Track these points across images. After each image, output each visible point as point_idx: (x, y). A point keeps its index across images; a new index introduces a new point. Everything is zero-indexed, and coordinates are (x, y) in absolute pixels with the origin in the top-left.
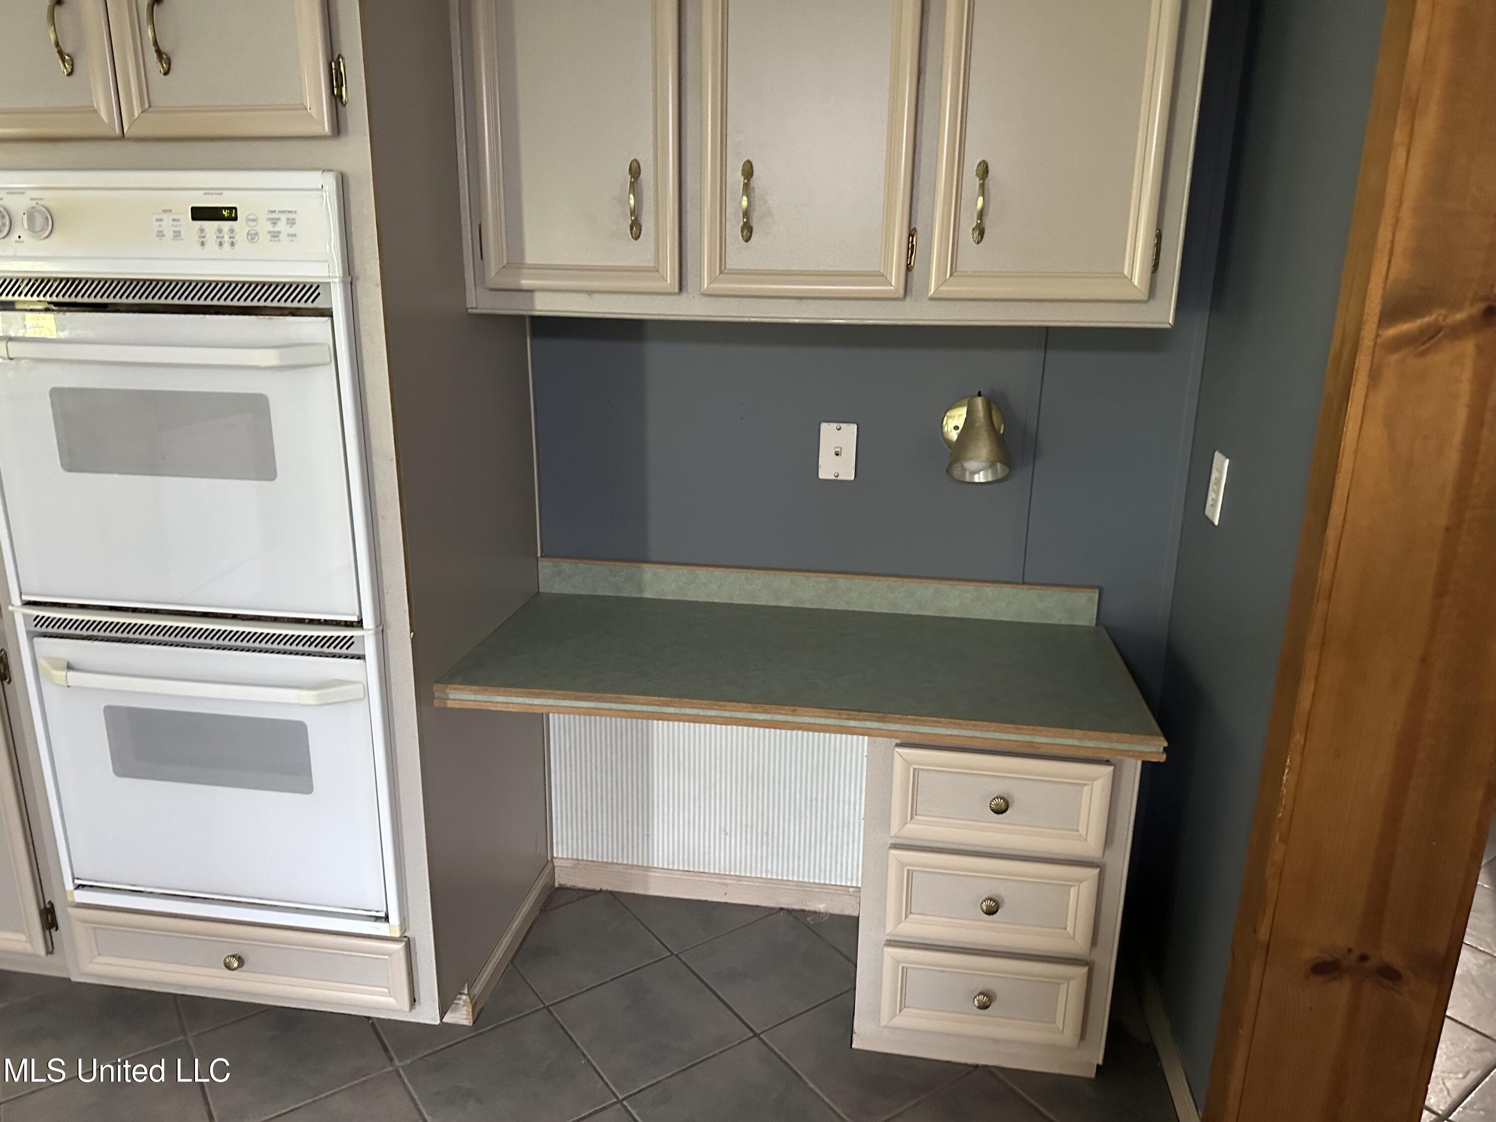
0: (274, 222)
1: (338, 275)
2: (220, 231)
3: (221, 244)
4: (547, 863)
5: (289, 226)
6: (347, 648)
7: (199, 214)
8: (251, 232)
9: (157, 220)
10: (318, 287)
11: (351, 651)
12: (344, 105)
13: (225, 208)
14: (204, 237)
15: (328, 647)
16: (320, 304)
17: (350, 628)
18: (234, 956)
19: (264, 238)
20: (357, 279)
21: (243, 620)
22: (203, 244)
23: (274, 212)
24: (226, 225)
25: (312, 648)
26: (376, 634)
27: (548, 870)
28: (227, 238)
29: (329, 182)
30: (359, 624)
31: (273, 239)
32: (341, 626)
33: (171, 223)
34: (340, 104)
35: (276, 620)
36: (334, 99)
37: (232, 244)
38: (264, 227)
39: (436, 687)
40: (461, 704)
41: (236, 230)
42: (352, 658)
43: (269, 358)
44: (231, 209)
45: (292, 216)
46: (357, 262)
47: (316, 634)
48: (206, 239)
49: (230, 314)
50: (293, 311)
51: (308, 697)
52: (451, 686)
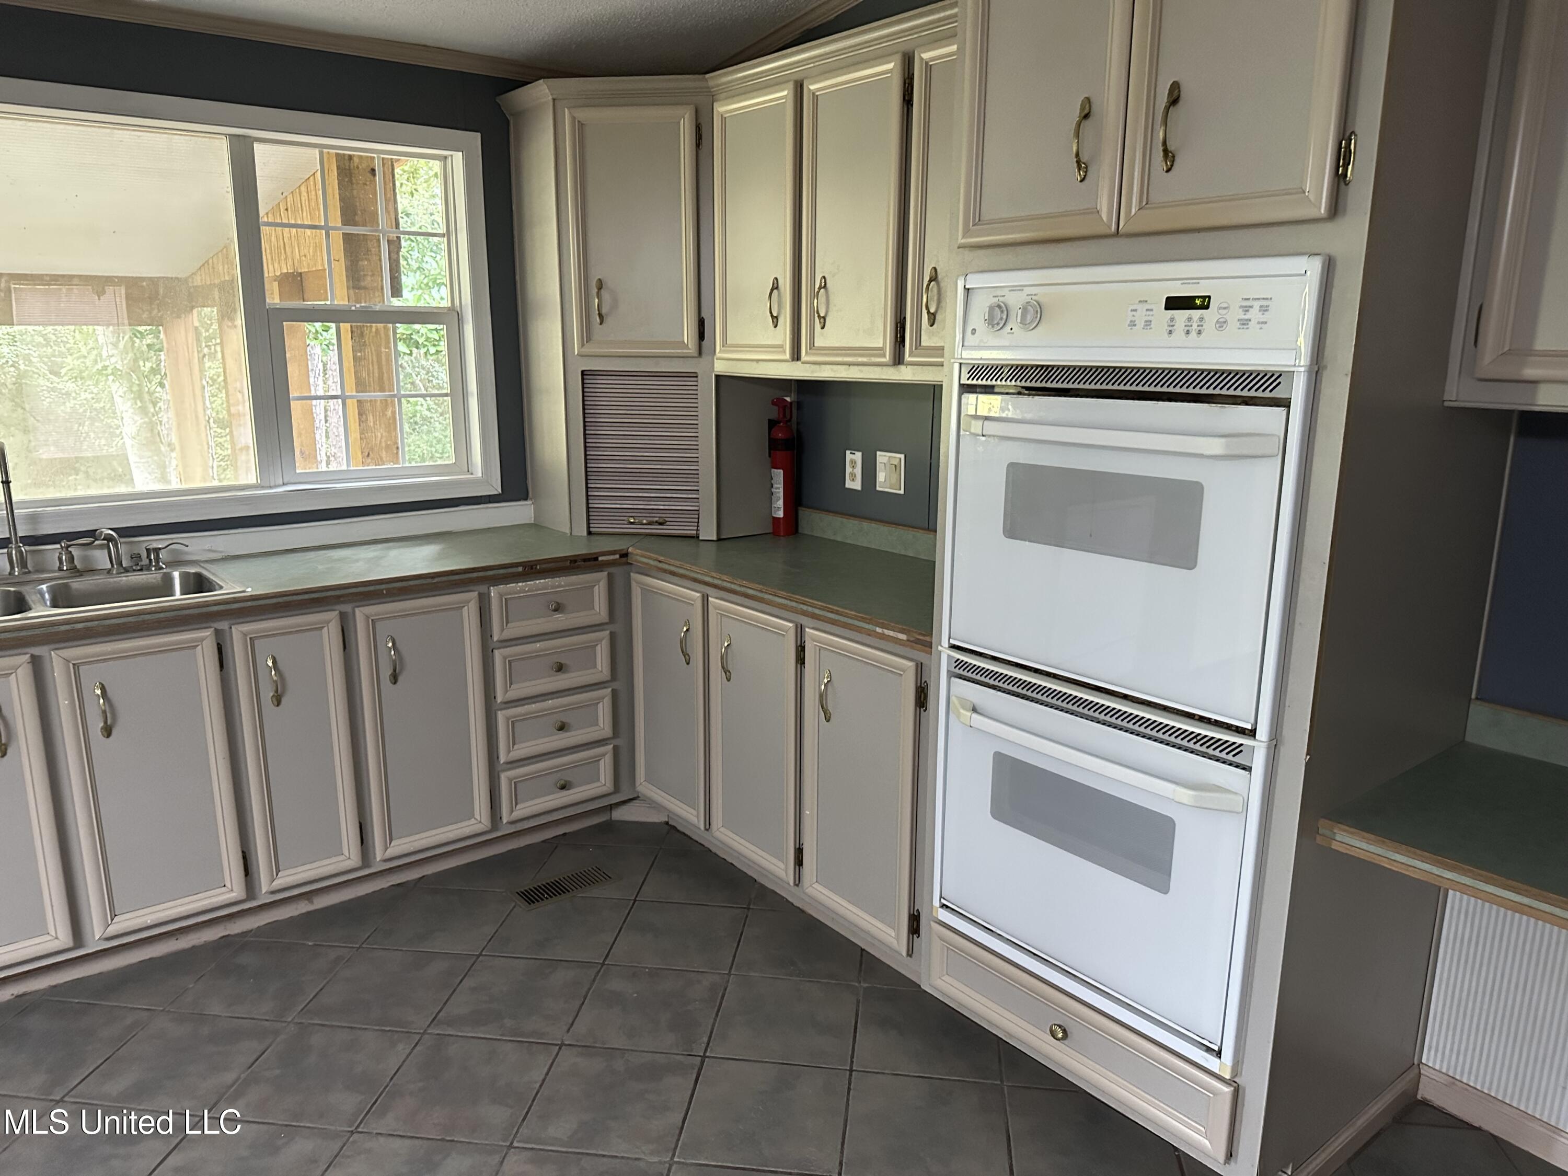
0: (1246, 309)
1: (1302, 363)
2: (1190, 319)
3: (1188, 332)
4: (1413, 1067)
5: (1261, 313)
6: (1234, 756)
7: (1174, 303)
8: (1220, 320)
9: (1132, 311)
10: (1280, 375)
11: (1237, 759)
12: (1347, 184)
13: (1199, 297)
14: (1173, 326)
15: (1214, 749)
16: (1278, 393)
17: (1240, 735)
18: (1060, 1026)
19: (1233, 325)
20: (1325, 367)
21: (1133, 702)
22: (1170, 332)
23: (1248, 299)
24: (1196, 314)
25: (1197, 747)
26: (1268, 748)
27: (1412, 1074)
28: (1195, 326)
29: (1313, 267)
30: (1252, 733)
31: (1242, 327)
32: (1231, 730)
33: (1145, 313)
34: (1342, 184)
35: (1165, 709)
36: (1336, 179)
37: (1199, 332)
38: (1235, 314)
39: (1323, 822)
40: (1347, 849)
41: (1206, 318)
42: (1237, 767)
43: (1215, 446)
44: (1204, 297)
45: (1265, 303)
46: (1328, 352)
47: (1204, 732)
48: (1174, 327)
49: (1183, 401)
50: (1246, 399)
51: (1184, 795)
52: (1339, 825)
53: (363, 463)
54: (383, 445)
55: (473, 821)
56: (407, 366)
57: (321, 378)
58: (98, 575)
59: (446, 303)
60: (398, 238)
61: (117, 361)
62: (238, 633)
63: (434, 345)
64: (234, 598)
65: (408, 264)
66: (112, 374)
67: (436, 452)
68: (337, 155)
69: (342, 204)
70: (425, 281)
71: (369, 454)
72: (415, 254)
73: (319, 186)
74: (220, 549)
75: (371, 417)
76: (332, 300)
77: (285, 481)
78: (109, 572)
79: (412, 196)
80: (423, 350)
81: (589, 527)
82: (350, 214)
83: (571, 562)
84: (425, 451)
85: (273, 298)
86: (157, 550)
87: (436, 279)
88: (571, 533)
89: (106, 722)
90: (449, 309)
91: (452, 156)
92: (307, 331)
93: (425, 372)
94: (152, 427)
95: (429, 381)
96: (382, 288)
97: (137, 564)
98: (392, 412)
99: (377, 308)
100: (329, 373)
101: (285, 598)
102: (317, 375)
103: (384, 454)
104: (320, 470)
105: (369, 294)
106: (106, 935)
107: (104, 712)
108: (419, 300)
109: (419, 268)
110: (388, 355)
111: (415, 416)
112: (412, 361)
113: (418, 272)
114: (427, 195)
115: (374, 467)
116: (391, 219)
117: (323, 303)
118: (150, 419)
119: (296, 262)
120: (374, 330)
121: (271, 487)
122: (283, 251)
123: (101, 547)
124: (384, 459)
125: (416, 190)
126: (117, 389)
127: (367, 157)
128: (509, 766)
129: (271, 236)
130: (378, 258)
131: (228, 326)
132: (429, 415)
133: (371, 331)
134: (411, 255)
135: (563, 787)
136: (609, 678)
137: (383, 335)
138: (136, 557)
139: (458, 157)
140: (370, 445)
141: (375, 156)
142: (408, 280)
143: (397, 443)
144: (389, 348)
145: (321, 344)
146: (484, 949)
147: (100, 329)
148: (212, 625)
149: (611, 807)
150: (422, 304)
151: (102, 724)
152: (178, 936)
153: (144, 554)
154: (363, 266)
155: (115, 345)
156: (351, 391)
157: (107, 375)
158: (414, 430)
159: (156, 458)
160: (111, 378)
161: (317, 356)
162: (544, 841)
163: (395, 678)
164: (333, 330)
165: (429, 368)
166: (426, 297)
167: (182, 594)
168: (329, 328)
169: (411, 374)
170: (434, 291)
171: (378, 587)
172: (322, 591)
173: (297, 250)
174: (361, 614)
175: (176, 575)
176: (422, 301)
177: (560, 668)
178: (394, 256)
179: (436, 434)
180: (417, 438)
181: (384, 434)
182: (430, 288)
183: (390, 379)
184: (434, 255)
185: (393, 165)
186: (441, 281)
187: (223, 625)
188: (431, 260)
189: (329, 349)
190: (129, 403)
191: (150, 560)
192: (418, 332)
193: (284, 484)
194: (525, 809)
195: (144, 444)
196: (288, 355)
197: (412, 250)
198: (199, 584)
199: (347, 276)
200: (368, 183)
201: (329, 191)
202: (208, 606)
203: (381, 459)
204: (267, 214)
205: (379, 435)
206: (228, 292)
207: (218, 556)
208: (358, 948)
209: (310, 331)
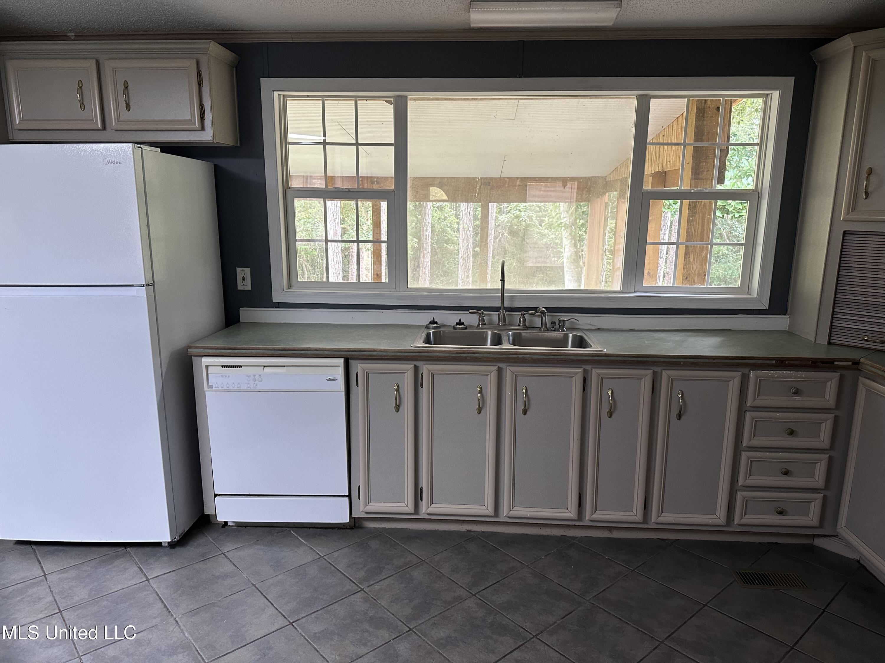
53: (682, 282)
54: (697, 272)
55: (715, 516)
56: (718, 224)
57: (668, 230)
58: (535, 330)
59: (751, 187)
60: (728, 148)
61: (566, 219)
62: (596, 373)
63: (739, 212)
64: (596, 354)
65: (730, 164)
66: (564, 226)
67: (727, 275)
68: (698, 100)
69: (696, 130)
70: (739, 174)
71: (687, 277)
72: (736, 158)
73: (684, 121)
74: (595, 325)
75: (692, 256)
76: (681, 186)
77: (636, 291)
78: (540, 329)
79: (739, 125)
80: (730, 216)
81: (829, 339)
82: (699, 136)
83: (813, 362)
84: (721, 274)
85: (648, 186)
86: (564, 321)
87: (746, 172)
88: (815, 342)
89: (525, 407)
90: (753, 190)
91: (772, 93)
92: (665, 204)
93: (729, 228)
94: (577, 253)
95: (731, 233)
96: (712, 179)
97: (554, 328)
98: (705, 253)
99: (707, 191)
100: (673, 227)
101: (624, 358)
102: (666, 228)
103: (696, 278)
104: (657, 285)
105: (704, 182)
106: (509, 515)
107: (525, 402)
108: (734, 185)
109: (737, 166)
110: (709, 219)
111: (719, 253)
112: (722, 221)
113: (736, 169)
114: (748, 123)
115: (689, 286)
116: (725, 136)
117: (676, 188)
118: (577, 250)
119: (664, 165)
120: (703, 204)
121: (627, 293)
122: (658, 159)
123: (539, 316)
124: (696, 281)
125: (742, 120)
126: (565, 234)
127: (716, 100)
128: (744, 488)
129: (653, 151)
130: (713, 161)
131: (622, 202)
132: (727, 252)
133: (701, 205)
134: (733, 159)
135: (781, 513)
136: (828, 448)
137: (708, 208)
138: (553, 324)
139: (776, 95)
140: (688, 272)
141: (721, 98)
142: (728, 174)
143: (705, 272)
144: (710, 215)
145: (671, 211)
146: (708, 602)
147: (562, 204)
148: (583, 366)
149: (814, 536)
150: (735, 188)
151: (523, 408)
152: (542, 528)
153: (557, 322)
154: (703, 166)
155: (567, 212)
156: (682, 240)
157: (562, 227)
158: (716, 261)
159: (576, 269)
160: (563, 228)
161: (668, 218)
162: (760, 543)
163: (679, 416)
164: (679, 204)
165: (732, 225)
166: (738, 183)
167: (571, 348)
168: (678, 202)
169: (720, 229)
170: (744, 180)
171: (678, 360)
172: (645, 357)
173: (666, 158)
174: (666, 374)
175: (571, 335)
176: (736, 186)
177: (792, 433)
178: (723, 159)
179: (729, 264)
180: (717, 266)
181: (698, 266)
182: (742, 178)
183: (708, 234)
184: (747, 158)
185: (731, 104)
186: (750, 174)
187: (588, 367)
188: (746, 162)
189: (675, 214)
190: (569, 241)
191: (560, 326)
192: (730, 204)
193: (635, 292)
194: (750, 519)
195: (572, 262)
196: (650, 218)
197: (734, 156)
198: (581, 342)
199: (692, 172)
200: (714, 116)
201: (689, 123)
202: (582, 356)
203: (694, 281)
204: (653, 139)
205: (695, 267)
206: (623, 183)
207: (593, 328)
208: (633, 571)
209: (666, 204)
